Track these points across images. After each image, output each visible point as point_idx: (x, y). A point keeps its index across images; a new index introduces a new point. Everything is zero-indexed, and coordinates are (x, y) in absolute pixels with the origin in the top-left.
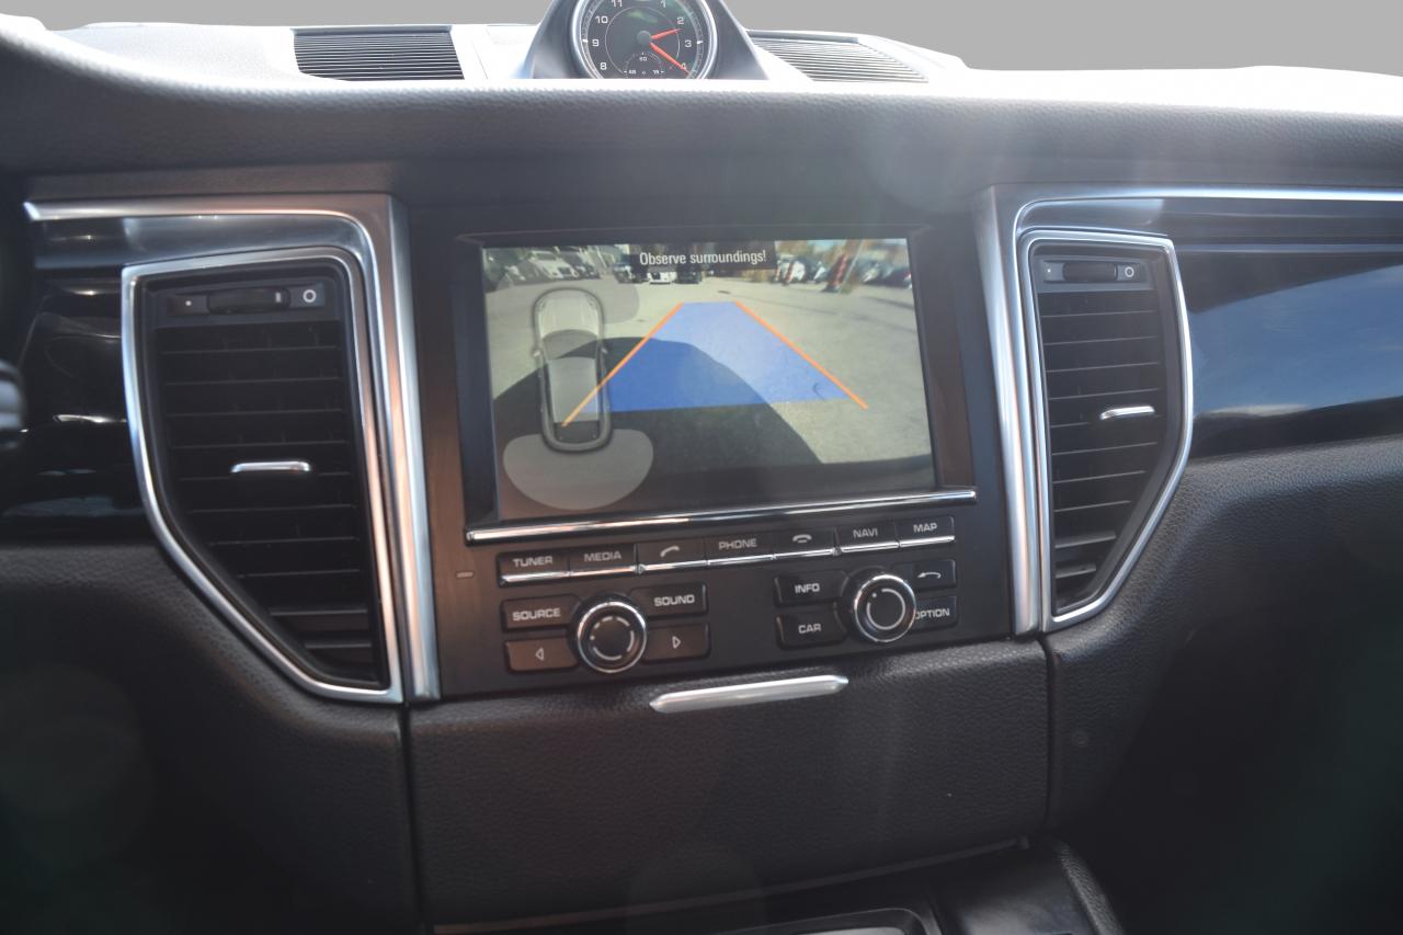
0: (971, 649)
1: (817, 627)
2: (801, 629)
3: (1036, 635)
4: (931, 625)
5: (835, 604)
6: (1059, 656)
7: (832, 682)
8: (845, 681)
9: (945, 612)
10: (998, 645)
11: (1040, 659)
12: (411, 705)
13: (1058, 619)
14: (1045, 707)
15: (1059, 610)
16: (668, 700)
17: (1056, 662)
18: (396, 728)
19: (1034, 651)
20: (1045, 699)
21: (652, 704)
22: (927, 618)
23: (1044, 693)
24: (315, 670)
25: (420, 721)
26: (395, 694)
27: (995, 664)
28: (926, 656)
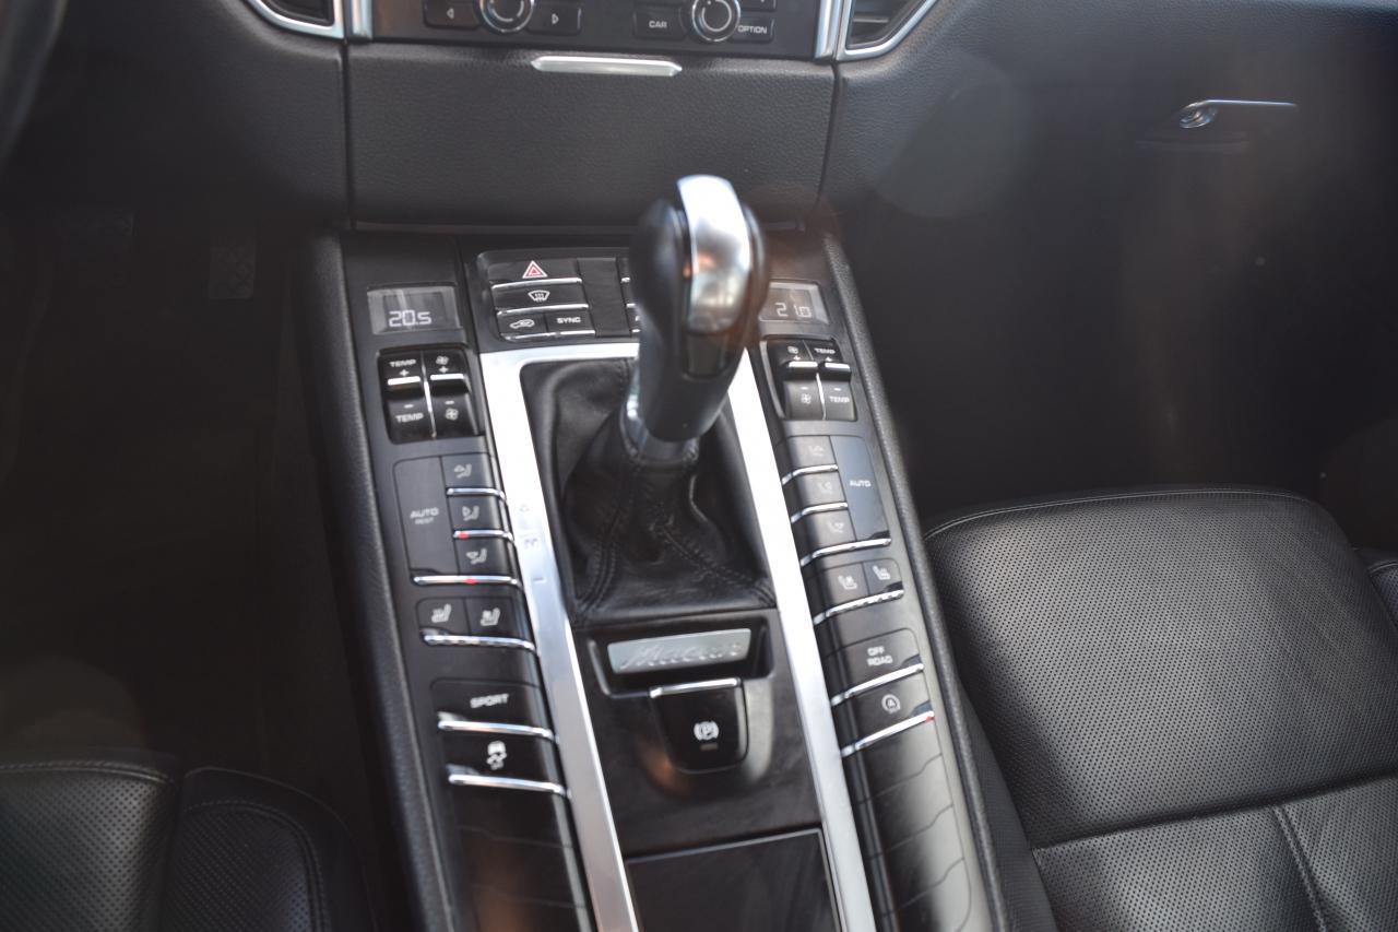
0: (779, 62)
1: (663, 25)
2: (652, 24)
3: (830, 61)
4: (752, 38)
5: (680, 10)
6: (844, 79)
7: (670, 68)
8: (679, 69)
9: (763, 30)
10: (800, 64)
11: (829, 78)
12: (350, 41)
13: (850, 53)
14: (827, 117)
15: (851, 46)
16: (543, 61)
17: (841, 84)
18: (338, 57)
19: (828, 73)
20: (828, 111)
21: (533, 63)
22: (749, 32)
23: (829, 106)
24: (275, 6)
25: (355, 53)
26: (336, 31)
27: (795, 76)
28: (741, 61)
